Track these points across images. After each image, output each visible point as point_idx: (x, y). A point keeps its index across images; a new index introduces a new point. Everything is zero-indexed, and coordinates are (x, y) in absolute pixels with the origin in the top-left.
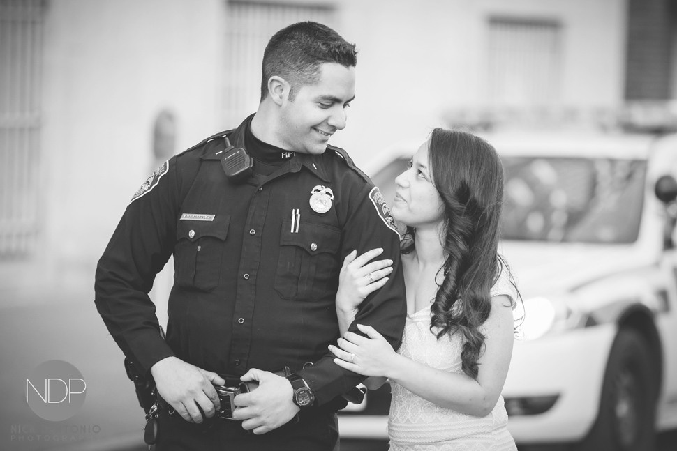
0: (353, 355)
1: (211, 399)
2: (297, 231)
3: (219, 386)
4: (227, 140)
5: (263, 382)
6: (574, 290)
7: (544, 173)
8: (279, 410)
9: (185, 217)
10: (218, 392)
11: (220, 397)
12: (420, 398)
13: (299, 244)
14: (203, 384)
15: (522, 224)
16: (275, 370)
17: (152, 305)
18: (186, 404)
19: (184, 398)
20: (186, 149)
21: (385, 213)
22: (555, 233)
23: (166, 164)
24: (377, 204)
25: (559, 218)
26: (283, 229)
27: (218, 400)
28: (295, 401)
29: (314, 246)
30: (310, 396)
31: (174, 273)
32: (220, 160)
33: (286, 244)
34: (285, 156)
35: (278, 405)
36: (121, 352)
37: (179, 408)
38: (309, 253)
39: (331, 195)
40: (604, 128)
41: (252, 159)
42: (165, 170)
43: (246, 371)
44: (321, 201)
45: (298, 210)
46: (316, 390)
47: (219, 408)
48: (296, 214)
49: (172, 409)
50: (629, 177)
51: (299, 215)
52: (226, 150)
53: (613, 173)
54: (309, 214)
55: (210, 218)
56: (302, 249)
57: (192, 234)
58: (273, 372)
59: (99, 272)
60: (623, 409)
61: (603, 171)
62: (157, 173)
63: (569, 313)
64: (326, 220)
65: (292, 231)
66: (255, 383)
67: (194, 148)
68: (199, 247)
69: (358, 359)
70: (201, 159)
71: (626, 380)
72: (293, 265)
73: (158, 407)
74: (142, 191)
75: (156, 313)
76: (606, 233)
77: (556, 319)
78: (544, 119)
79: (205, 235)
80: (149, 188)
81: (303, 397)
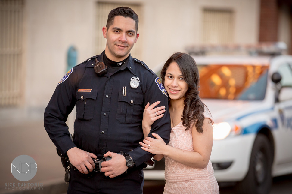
0: (149, 145)
1: (91, 164)
2: (125, 96)
3: (95, 159)
4: (96, 59)
5: (113, 157)
6: (239, 119)
7: (226, 72)
8: (120, 168)
9: (80, 90)
10: (94, 161)
11: (95, 163)
12: (178, 163)
13: (126, 101)
14: (88, 158)
15: (218, 92)
16: (118, 152)
17: (67, 126)
18: (81, 166)
19: (80, 164)
20: (80, 63)
21: (162, 88)
22: (231, 96)
23: (71, 69)
24: (159, 84)
25: (232, 90)
26: (119, 95)
27: (94, 164)
28: (127, 165)
29: (132, 102)
30: (133, 162)
31: (76, 113)
32: (93, 67)
33: (121, 101)
34: (119, 65)
35: (120, 166)
36: (55, 146)
37: (78, 168)
38: (130, 104)
39: (138, 80)
40: (250, 54)
41: (106, 66)
42: (71, 72)
43: (106, 153)
44: (135, 83)
45: (125, 87)
46: (135, 160)
47: (94, 168)
48: (124, 89)
49: (76, 168)
50: (261, 73)
51: (126, 89)
52: (96, 63)
53: (254, 71)
54: (130, 88)
55: (89, 91)
56: (127, 103)
57: (82, 97)
58: (117, 153)
59: (45, 113)
60: (259, 167)
61: (250, 70)
62: (68, 73)
63: (237, 128)
64: (137, 91)
65: (123, 96)
66: (110, 157)
67: (83, 63)
68: (85, 103)
69: (151, 147)
70: (86, 67)
71: (260, 155)
72: (124, 109)
73: (70, 167)
74: (62, 81)
75: (69, 130)
76: (252, 96)
77: (231, 131)
78: (226, 49)
79: (88, 97)
80: (65, 79)
81: (130, 163)
